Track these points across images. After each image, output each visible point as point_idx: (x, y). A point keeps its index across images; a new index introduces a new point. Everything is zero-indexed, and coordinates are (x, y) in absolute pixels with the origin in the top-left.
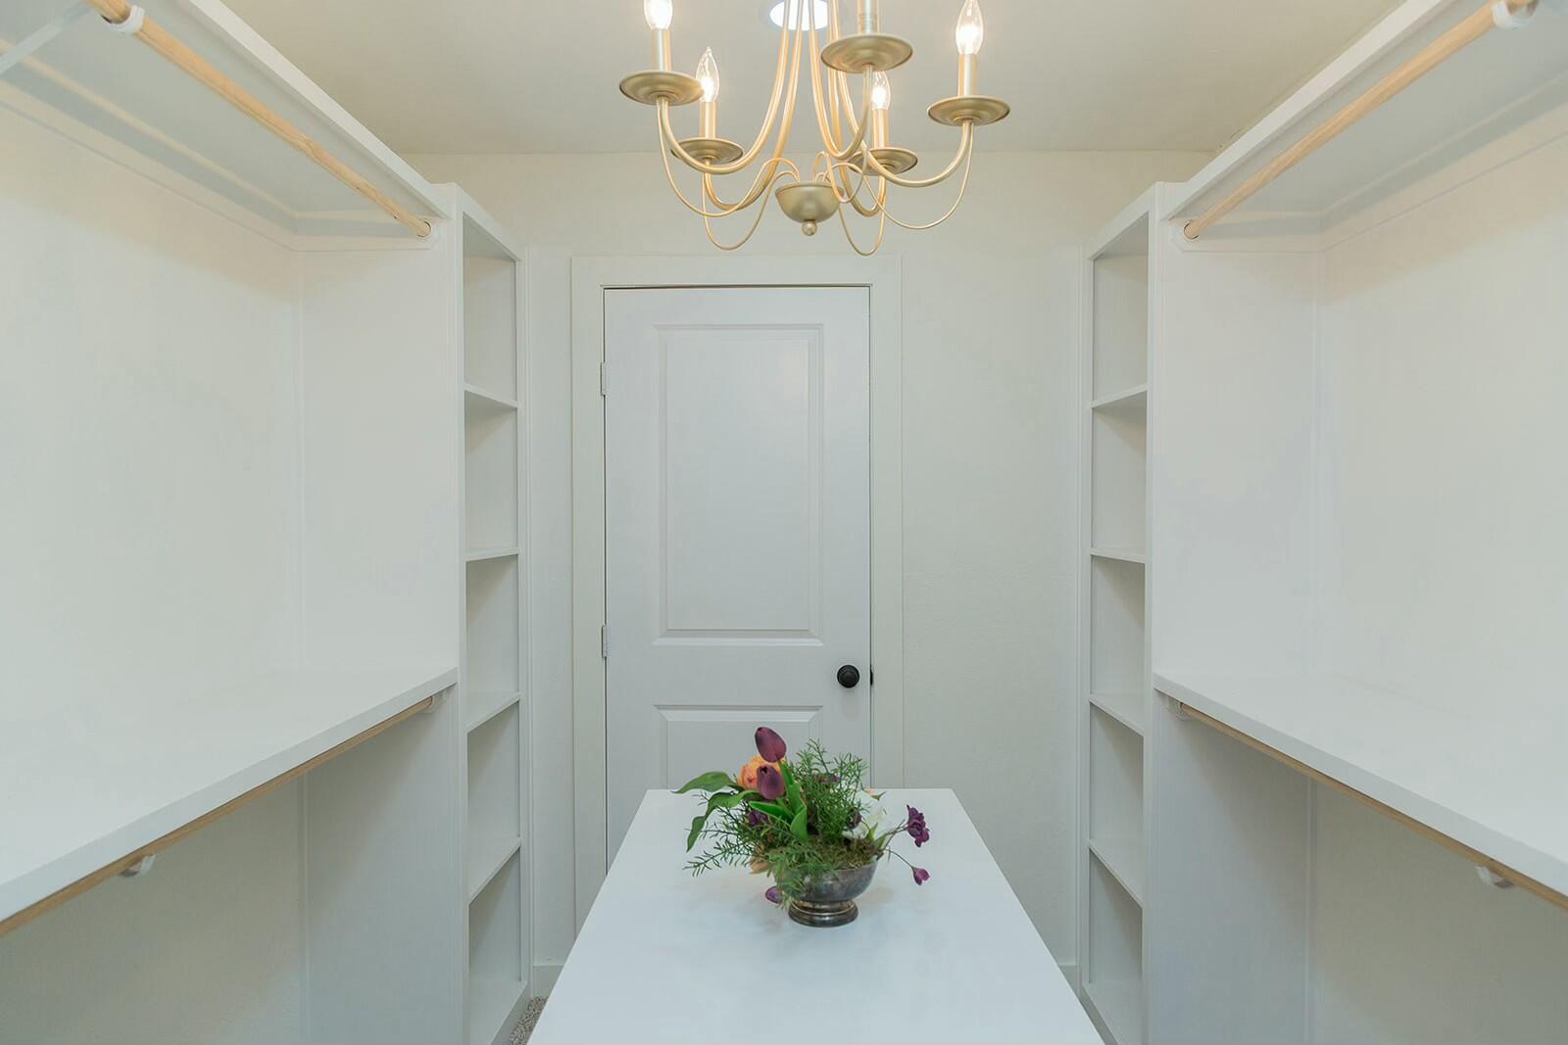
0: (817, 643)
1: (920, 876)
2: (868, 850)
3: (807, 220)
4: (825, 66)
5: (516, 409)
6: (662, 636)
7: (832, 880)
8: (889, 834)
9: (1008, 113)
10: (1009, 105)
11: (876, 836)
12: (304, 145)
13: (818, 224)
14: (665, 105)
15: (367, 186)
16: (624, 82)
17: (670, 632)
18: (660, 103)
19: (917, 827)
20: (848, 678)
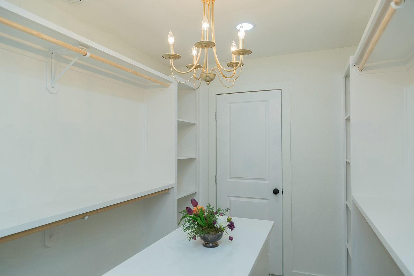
0: (268, 182)
1: (231, 239)
2: (220, 231)
3: (207, 81)
4: (196, 47)
5: (196, 124)
6: (230, 179)
7: (208, 236)
8: (225, 227)
9: (251, 53)
10: (251, 50)
11: (222, 227)
12: (132, 72)
13: (210, 82)
14: (172, 60)
15: (150, 78)
16: (163, 55)
17: (231, 178)
18: (171, 59)
19: (231, 226)
20: (276, 192)
